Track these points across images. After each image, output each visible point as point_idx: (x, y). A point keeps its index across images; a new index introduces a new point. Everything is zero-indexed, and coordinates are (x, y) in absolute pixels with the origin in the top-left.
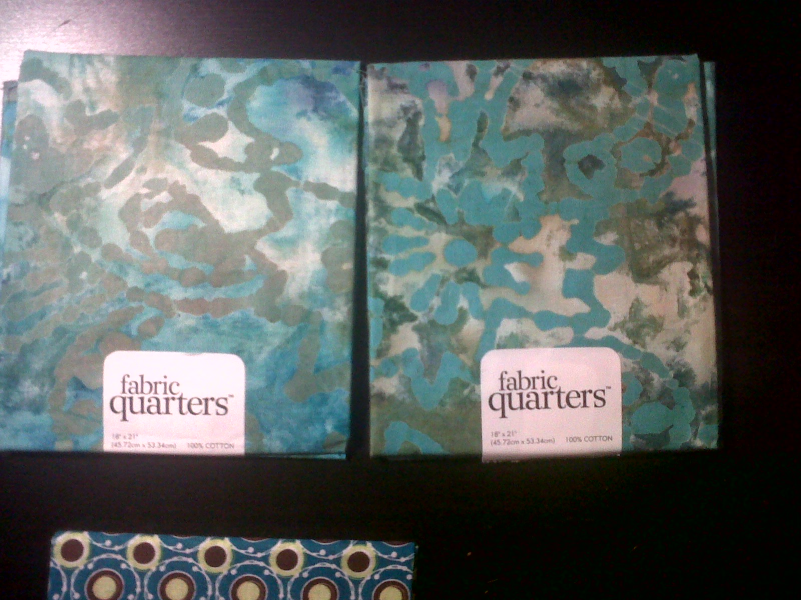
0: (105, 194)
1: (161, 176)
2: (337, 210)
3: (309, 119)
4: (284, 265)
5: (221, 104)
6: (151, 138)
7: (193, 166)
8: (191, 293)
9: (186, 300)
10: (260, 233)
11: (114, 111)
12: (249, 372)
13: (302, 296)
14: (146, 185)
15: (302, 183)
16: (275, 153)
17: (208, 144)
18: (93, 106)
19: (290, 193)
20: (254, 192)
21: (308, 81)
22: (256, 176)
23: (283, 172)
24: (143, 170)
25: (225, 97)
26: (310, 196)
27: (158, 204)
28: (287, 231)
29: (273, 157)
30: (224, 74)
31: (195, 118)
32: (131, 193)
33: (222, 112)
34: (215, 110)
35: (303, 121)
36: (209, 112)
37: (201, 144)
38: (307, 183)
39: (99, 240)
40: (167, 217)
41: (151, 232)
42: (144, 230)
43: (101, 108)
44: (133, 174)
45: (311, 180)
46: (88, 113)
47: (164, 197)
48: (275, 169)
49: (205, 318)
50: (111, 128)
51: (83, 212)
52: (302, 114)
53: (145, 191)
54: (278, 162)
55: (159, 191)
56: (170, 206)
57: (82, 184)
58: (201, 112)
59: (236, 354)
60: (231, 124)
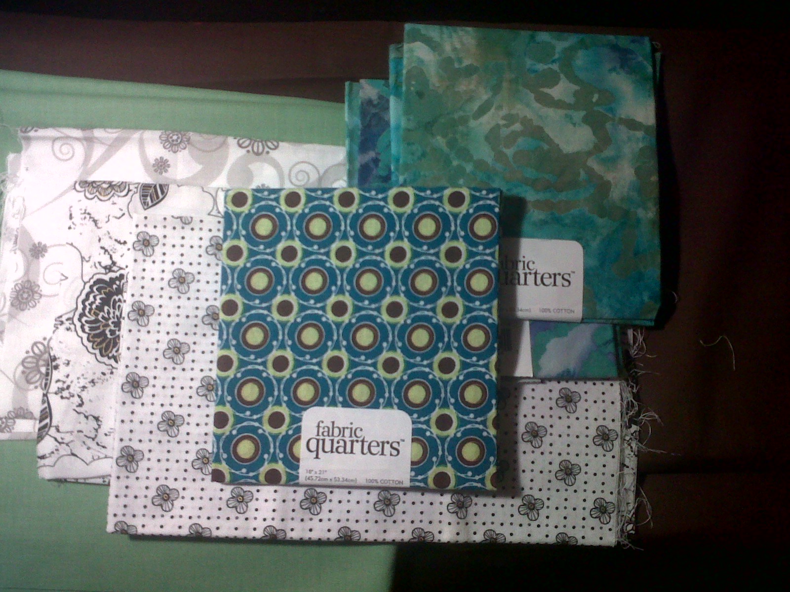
0: (473, 123)
1: (514, 112)
2: (643, 138)
3: (618, 73)
4: (609, 177)
5: (553, 61)
6: (505, 85)
7: (536, 105)
8: (541, 196)
9: (538, 201)
10: (589, 154)
11: (475, 64)
12: (586, 254)
13: (622, 199)
14: (504, 118)
15: (617, 119)
16: (596, 97)
17: (546, 90)
18: (460, 61)
19: (608, 126)
20: (582, 124)
21: (615, 48)
22: (583, 113)
23: (601, 110)
24: (500, 107)
25: (557, 56)
26: (623, 128)
27: (513, 132)
28: (609, 152)
29: (594, 100)
30: (554, 42)
31: (535, 71)
32: (493, 124)
33: (555, 67)
34: (550, 66)
35: (614, 74)
36: (546, 67)
37: (542, 89)
38: (621, 119)
39: (471, 157)
40: (520, 140)
41: (509, 152)
42: (505, 150)
43: (466, 62)
44: (493, 110)
45: (623, 117)
46: (456, 66)
47: (517, 127)
48: (596, 108)
49: (552, 214)
50: (475, 77)
51: (458, 136)
52: (613, 69)
53: (502, 122)
54: (597, 103)
55: (513, 124)
56: (522, 133)
57: (456, 116)
58: (541, 67)
59: (577, 241)
60: (562, 76)
